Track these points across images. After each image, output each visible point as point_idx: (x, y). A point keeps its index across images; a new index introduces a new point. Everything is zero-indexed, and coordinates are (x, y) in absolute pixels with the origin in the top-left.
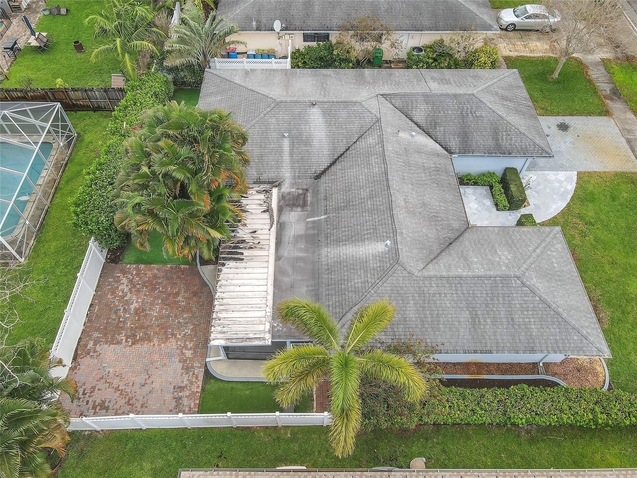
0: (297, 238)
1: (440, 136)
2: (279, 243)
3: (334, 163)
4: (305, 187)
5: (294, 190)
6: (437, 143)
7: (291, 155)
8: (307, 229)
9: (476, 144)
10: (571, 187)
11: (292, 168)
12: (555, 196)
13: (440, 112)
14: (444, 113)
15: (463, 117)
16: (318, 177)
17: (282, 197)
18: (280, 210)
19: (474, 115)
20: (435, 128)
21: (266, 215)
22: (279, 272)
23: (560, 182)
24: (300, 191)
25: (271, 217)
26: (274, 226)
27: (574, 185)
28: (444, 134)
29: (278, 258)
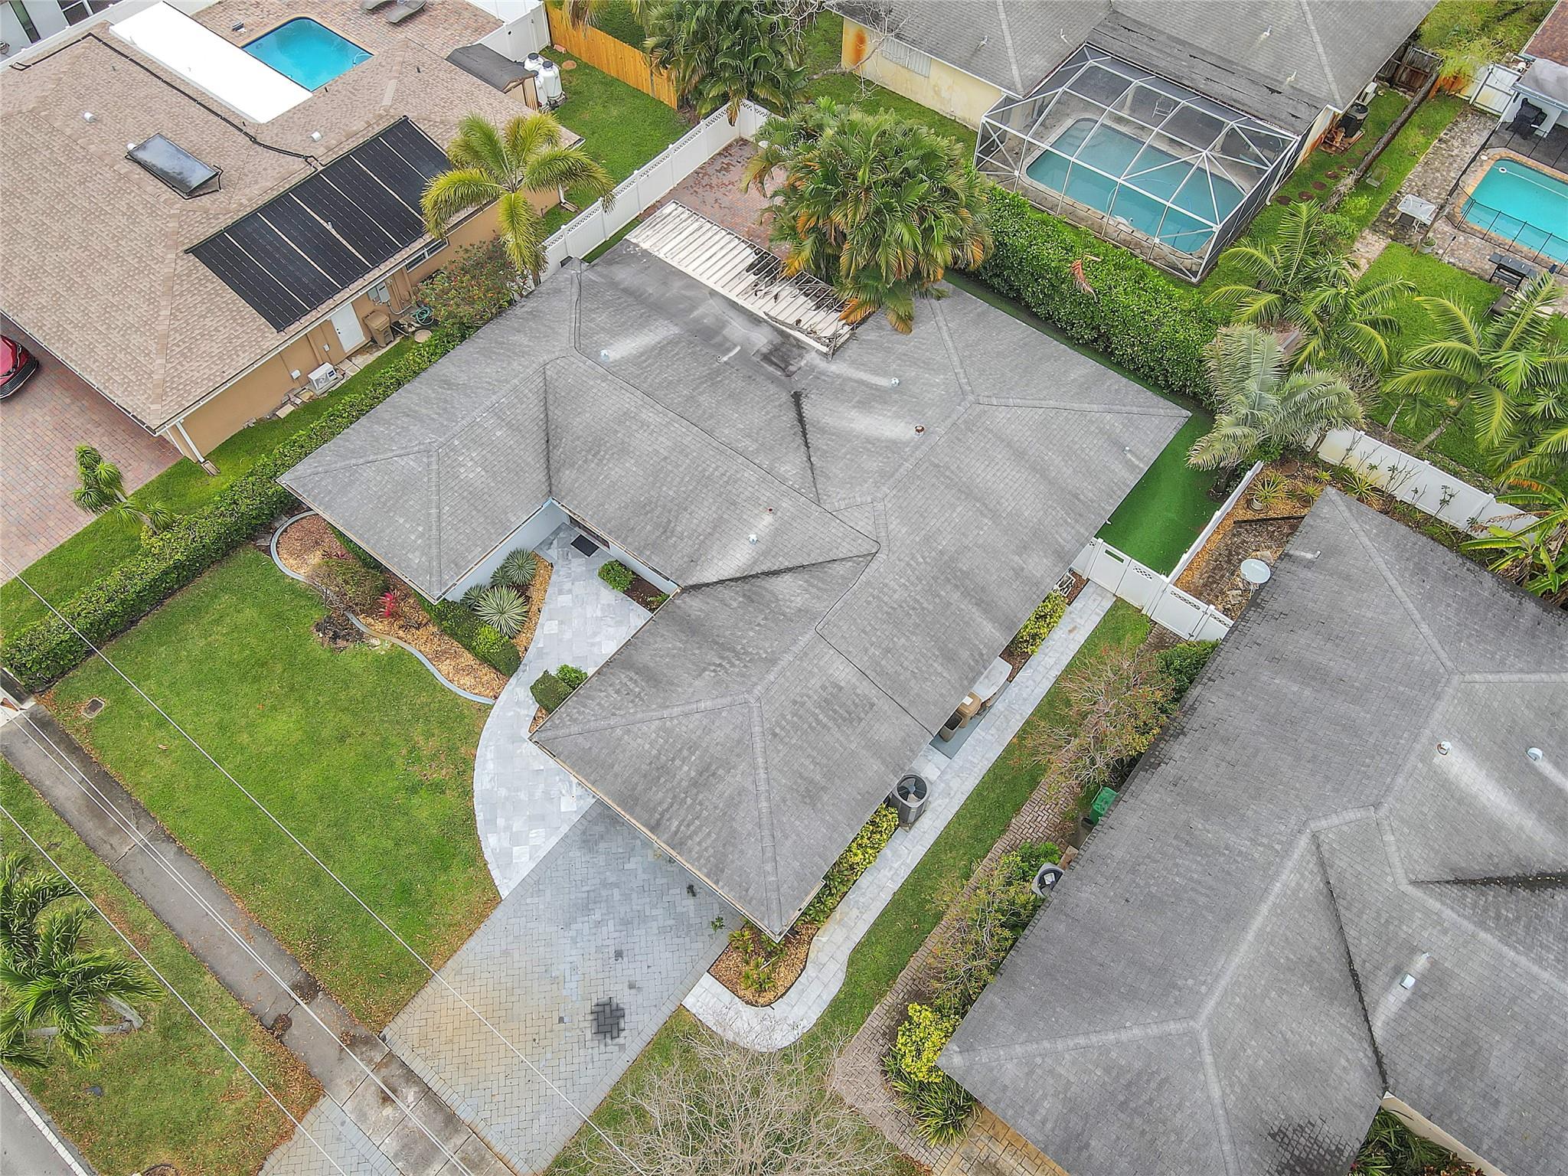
0: (723, 324)
1: (725, 593)
2: (734, 305)
3: (801, 419)
4: (796, 377)
5: (803, 363)
6: (717, 583)
7: (861, 382)
8: (726, 339)
9: (662, 636)
10: (491, 843)
11: (838, 376)
12: (503, 792)
13: (766, 619)
14: (759, 625)
15: (724, 648)
16: (797, 397)
17: (800, 345)
18: (782, 333)
19: (712, 668)
20: (744, 595)
21: (792, 321)
22: (693, 283)
23: (516, 839)
24: (792, 368)
25: (783, 323)
26: (766, 317)
27: (488, 855)
28: (722, 601)
29: (713, 293)
